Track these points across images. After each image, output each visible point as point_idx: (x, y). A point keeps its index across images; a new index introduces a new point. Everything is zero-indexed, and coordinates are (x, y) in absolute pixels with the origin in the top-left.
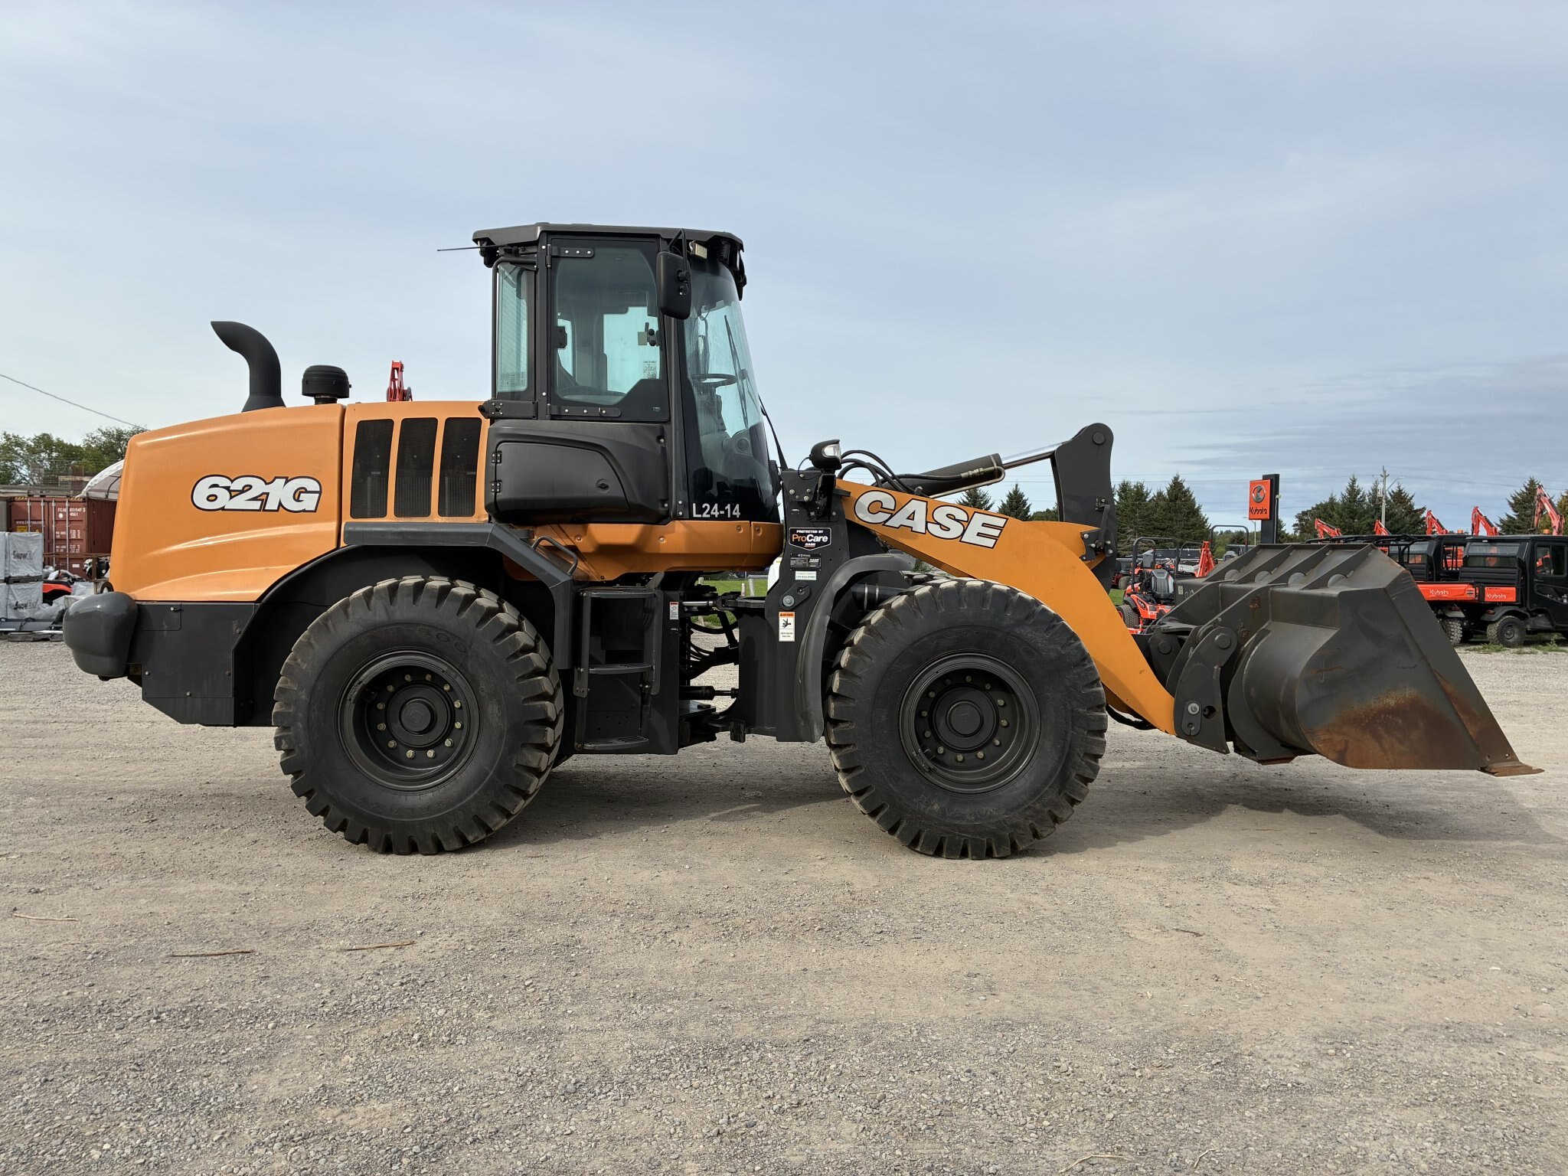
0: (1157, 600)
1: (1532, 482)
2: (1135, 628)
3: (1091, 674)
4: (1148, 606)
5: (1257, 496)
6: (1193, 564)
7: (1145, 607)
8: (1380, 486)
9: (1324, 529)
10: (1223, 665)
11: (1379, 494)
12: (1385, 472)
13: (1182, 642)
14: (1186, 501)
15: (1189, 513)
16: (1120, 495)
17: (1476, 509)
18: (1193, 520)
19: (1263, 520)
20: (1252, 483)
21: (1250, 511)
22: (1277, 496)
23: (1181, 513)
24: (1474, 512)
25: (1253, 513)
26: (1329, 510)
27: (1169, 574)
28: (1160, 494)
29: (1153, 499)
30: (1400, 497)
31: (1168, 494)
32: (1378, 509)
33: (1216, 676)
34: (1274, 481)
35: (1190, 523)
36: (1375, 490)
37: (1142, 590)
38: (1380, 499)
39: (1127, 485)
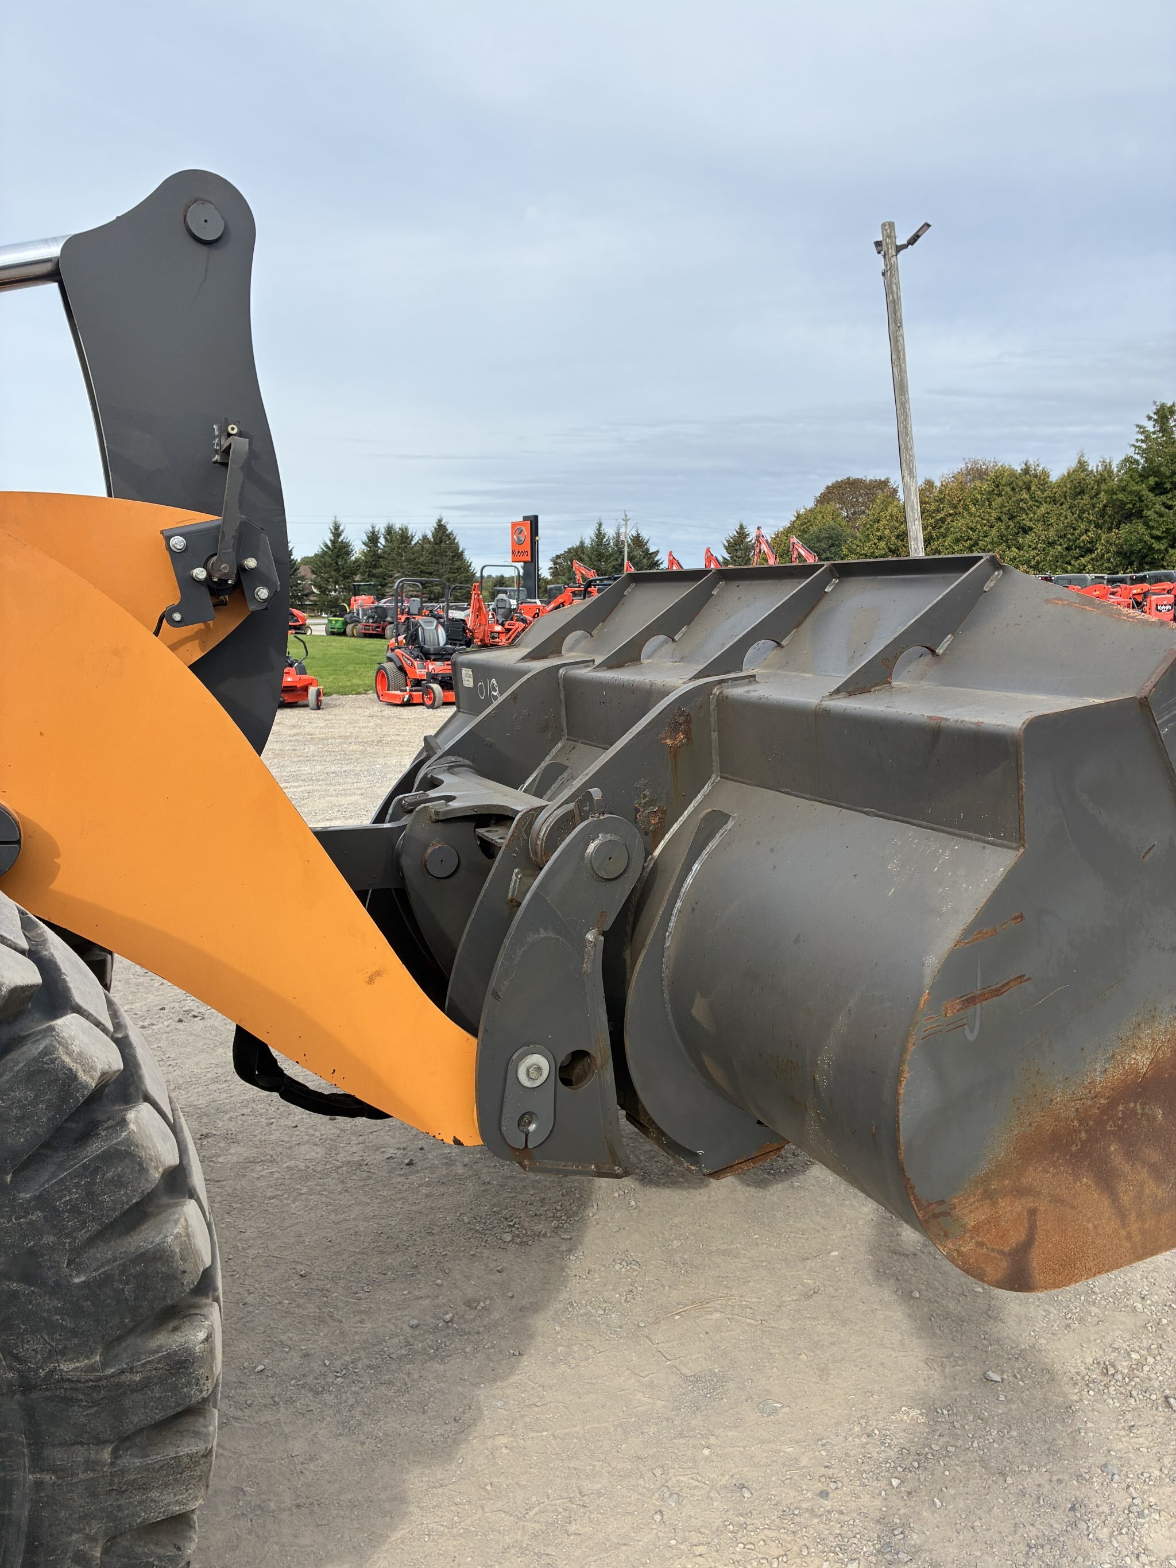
0: (426, 655)
1: (742, 527)
2: (402, 691)
3: (119, 1183)
4: (416, 663)
5: (518, 538)
6: (463, 609)
7: (413, 664)
8: (623, 530)
9: (582, 570)
10: (608, 924)
11: (622, 538)
12: (626, 516)
13: (488, 849)
14: (450, 544)
15: (454, 556)
16: (386, 539)
17: (708, 551)
18: (458, 563)
19: (525, 562)
20: (514, 525)
21: (513, 553)
22: (537, 538)
23: (446, 556)
24: (707, 553)
25: (516, 555)
26: (579, 553)
27: (439, 623)
28: (425, 537)
29: (418, 542)
30: (638, 541)
31: (433, 537)
32: (621, 552)
33: (592, 964)
34: (533, 522)
35: (456, 567)
36: (618, 534)
37: (408, 644)
38: (623, 542)
39: (391, 528)
